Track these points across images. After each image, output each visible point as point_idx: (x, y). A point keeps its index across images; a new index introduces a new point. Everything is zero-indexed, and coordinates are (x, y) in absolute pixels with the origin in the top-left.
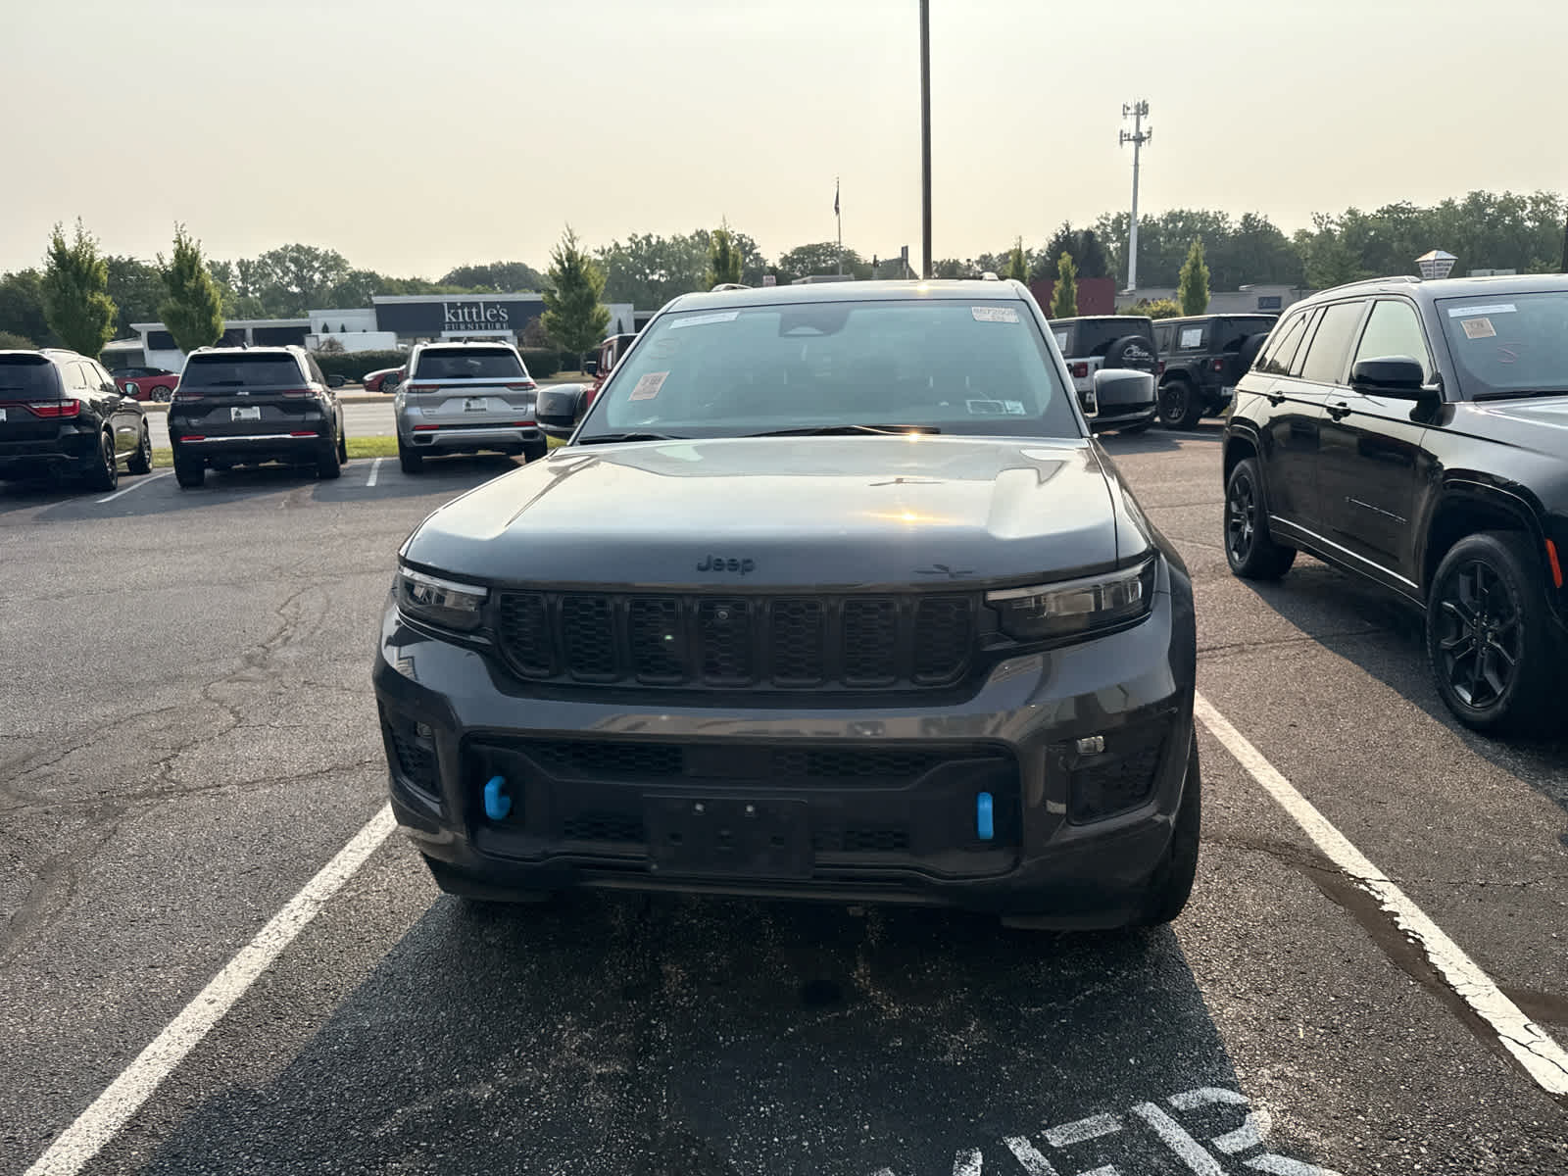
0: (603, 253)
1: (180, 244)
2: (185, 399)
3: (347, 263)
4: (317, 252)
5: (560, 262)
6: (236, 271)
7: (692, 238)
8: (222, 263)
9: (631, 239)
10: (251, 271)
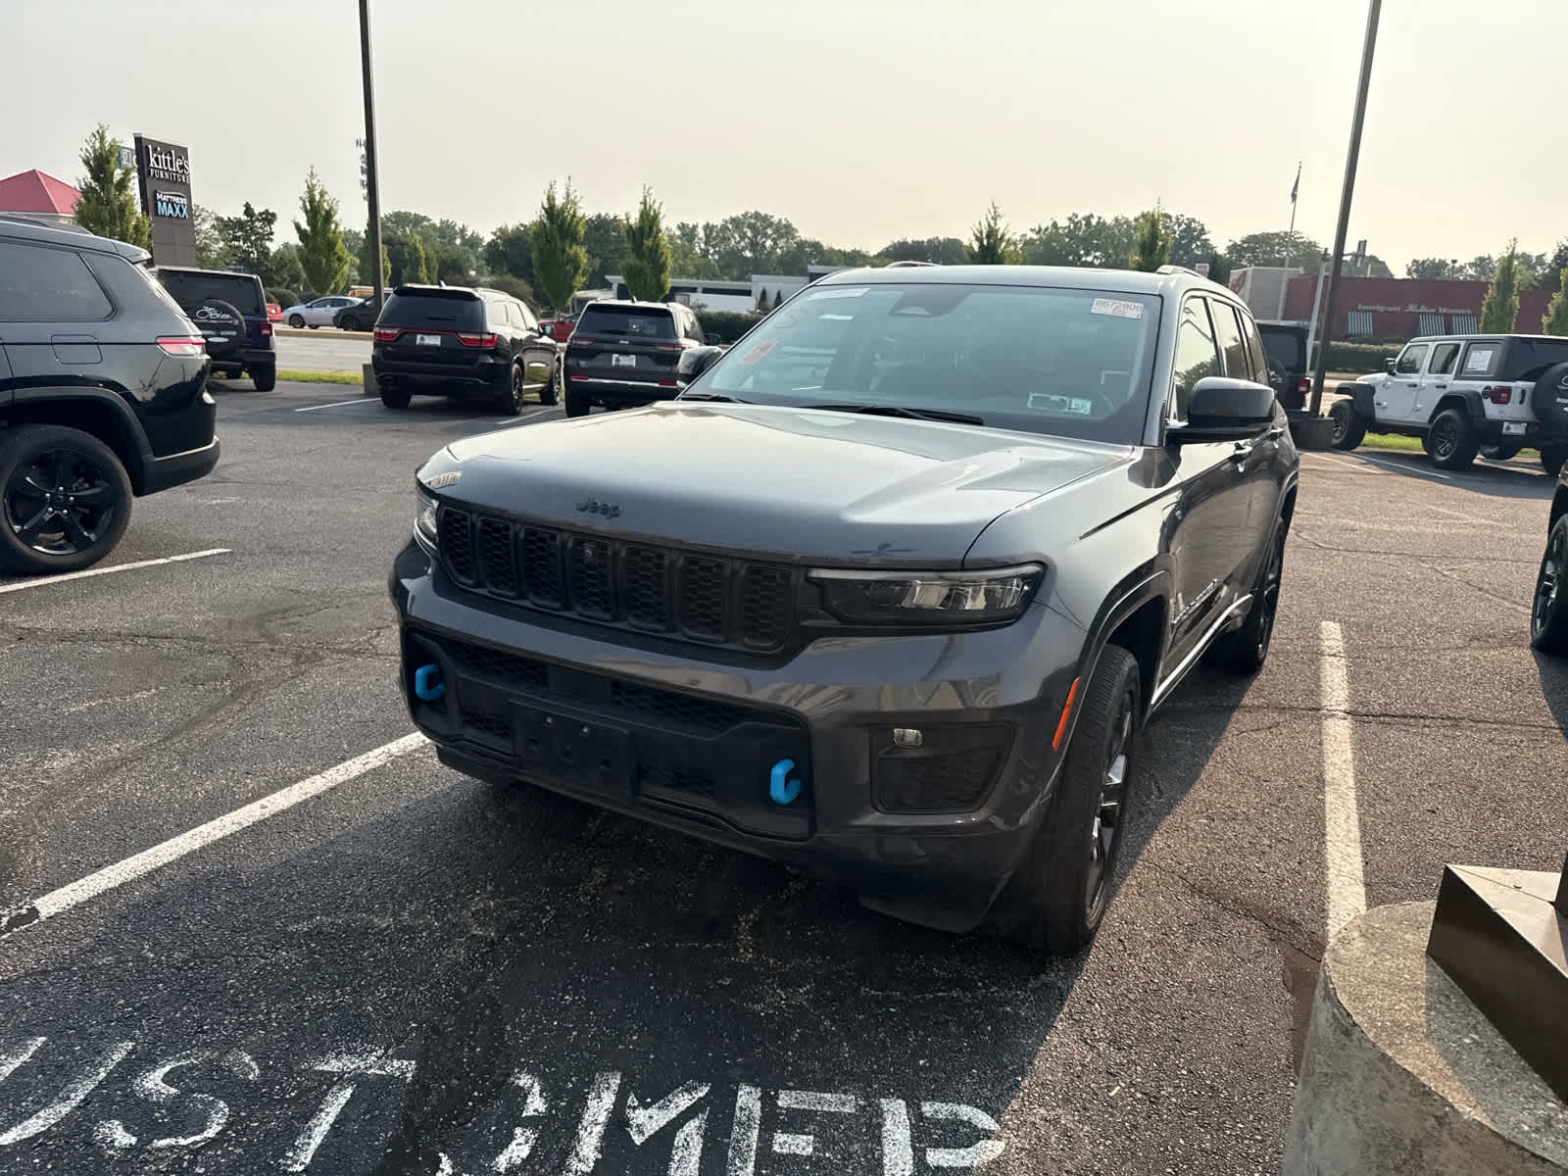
0: (1038, 233)
1: (645, 205)
2: (579, 342)
3: (797, 231)
4: (772, 220)
5: (979, 240)
6: (701, 233)
7: (1136, 220)
8: (691, 226)
9: (1070, 219)
10: (714, 234)
